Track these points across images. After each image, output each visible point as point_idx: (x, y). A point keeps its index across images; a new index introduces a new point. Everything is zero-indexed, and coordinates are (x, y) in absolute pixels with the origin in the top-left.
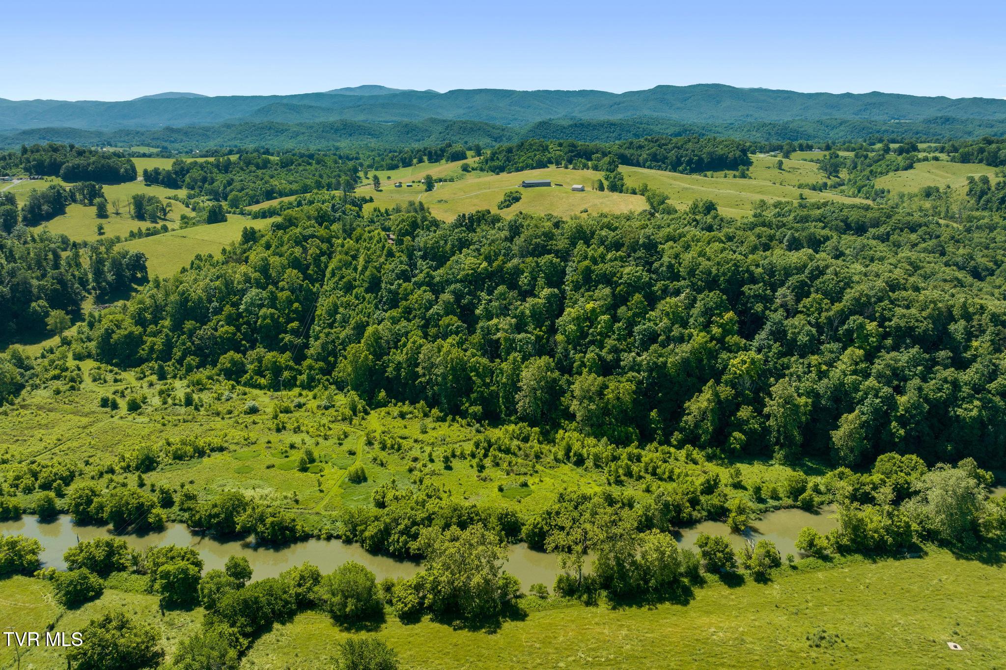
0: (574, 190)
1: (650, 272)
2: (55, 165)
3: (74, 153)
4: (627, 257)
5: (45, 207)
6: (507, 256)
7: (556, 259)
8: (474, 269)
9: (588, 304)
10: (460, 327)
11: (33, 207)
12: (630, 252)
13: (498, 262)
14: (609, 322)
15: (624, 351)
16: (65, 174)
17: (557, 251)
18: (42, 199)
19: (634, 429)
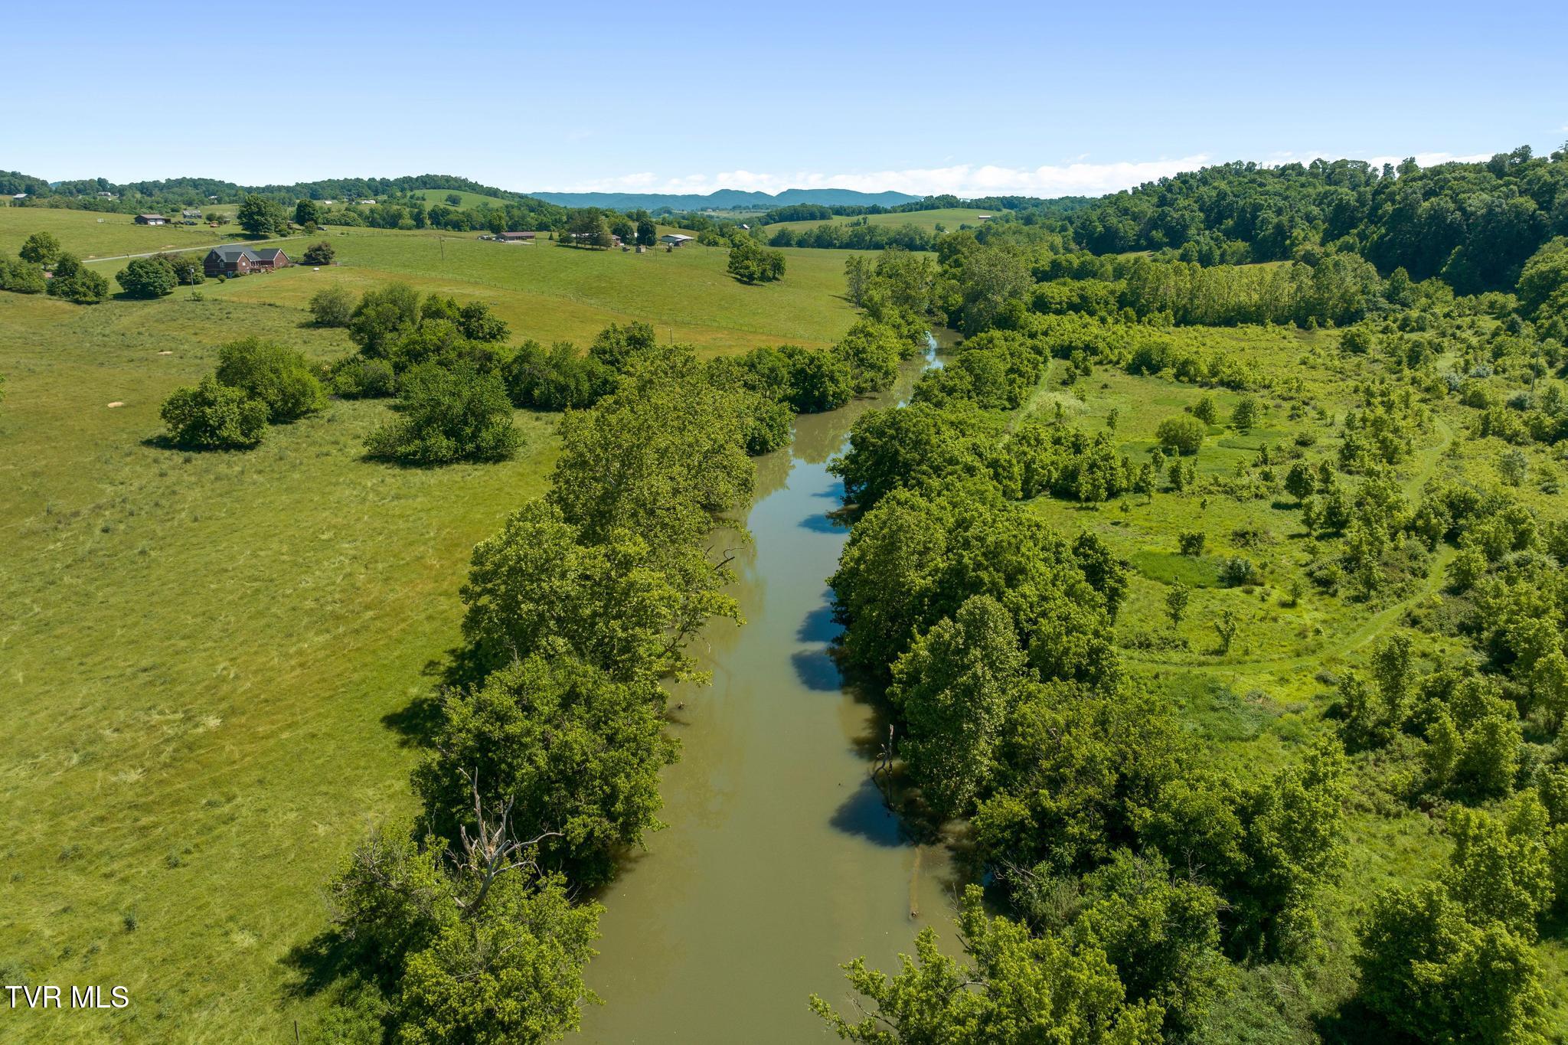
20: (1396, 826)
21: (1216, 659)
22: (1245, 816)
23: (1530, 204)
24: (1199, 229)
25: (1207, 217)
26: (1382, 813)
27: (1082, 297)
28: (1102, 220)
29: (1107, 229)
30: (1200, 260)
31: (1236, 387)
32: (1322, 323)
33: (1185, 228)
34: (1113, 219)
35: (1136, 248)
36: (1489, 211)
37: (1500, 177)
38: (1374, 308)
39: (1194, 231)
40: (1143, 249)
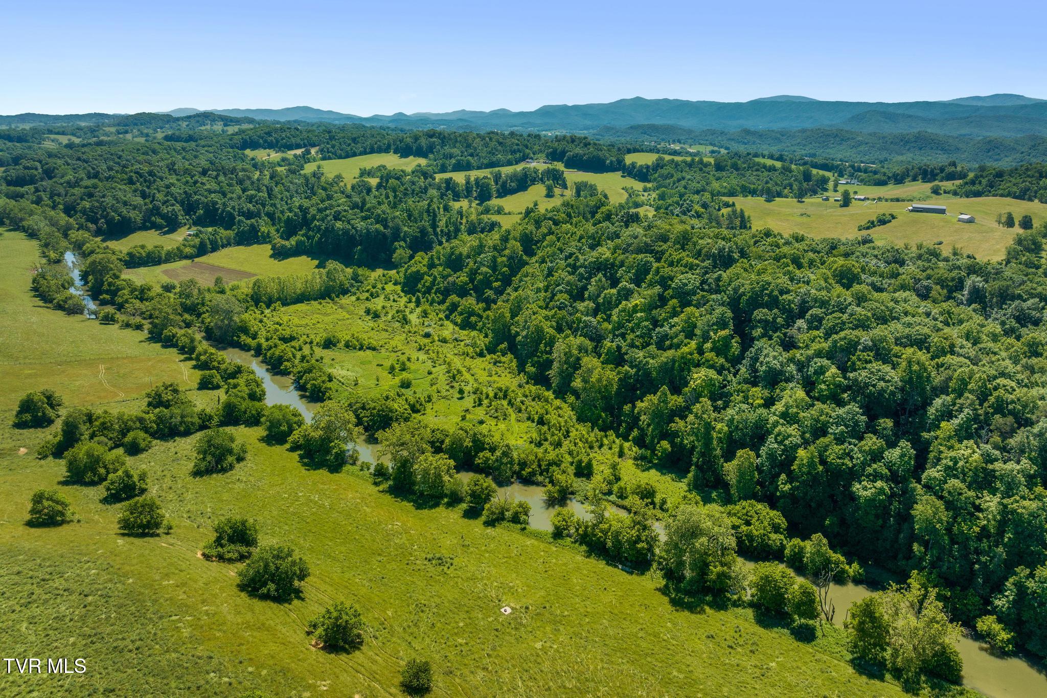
0: (960, 220)
1: (703, 282)
2: (564, 153)
3: (582, 145)
4: (698, 265)
5: (513, 184)
6: (625, 251)
7: (650, 258)
8: (597, 258)
9: (636, 300)
10: (562, 303)
11: (504, 183)
12: (703, 261)
13: (616, 255)
14: (641, 320)
15: (637, 347)
16: (567, 161)
17: (658, 252)
18: (513, 177)
19: (606, 416)
23: (380, 227)
28: (115, 211)
29: (123, 218)
30: (211, 244)
31: (374, 349)
32: (338, 296)
33: (177, 216)
34: (124, 211)
35: (144, 228)
36: (368, 230)
37: (362, 212)
38: (352, 286)
39: (180, 217)
40: (150, 229)
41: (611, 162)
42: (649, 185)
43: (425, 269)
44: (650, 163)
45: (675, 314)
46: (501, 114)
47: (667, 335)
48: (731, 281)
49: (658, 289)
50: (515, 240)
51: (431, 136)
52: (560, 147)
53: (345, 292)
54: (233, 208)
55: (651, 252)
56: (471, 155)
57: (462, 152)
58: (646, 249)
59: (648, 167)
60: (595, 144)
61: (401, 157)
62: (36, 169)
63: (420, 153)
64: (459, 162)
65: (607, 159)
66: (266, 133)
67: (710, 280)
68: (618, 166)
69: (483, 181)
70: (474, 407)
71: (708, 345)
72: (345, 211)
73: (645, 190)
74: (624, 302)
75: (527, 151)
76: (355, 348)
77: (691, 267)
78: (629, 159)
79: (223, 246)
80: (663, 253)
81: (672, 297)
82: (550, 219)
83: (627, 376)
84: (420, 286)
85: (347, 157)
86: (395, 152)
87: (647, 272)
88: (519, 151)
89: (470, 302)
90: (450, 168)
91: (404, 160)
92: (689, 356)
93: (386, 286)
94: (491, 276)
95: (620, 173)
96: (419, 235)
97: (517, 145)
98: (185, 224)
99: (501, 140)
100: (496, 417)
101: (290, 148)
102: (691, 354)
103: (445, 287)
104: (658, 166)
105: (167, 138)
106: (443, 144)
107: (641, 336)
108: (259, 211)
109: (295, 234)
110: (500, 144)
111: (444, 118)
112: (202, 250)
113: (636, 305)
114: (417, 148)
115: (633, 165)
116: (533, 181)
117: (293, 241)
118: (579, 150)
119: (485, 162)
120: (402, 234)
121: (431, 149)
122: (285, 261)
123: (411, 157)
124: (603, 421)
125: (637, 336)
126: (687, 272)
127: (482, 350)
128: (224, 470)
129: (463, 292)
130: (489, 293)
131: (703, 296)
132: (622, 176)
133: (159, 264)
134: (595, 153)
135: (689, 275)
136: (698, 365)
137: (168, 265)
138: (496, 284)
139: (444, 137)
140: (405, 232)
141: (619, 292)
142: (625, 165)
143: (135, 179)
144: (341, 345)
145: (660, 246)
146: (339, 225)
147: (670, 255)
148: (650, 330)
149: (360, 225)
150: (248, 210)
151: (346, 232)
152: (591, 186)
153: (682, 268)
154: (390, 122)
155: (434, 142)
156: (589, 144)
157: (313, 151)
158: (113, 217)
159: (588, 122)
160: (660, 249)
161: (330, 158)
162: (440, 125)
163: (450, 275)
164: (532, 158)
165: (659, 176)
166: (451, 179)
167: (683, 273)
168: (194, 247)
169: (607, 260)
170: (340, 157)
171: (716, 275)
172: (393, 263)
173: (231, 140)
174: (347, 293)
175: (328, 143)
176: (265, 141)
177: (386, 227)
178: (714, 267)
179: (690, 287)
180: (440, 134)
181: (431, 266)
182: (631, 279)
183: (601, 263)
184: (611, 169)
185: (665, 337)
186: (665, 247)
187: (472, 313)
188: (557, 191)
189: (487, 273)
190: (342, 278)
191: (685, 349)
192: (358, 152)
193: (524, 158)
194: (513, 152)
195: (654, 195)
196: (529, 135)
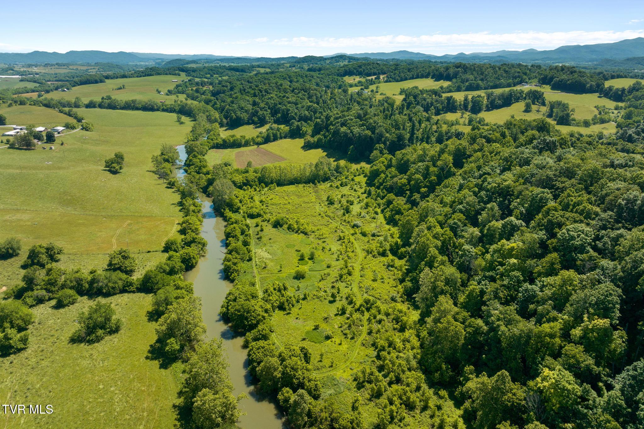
1: (598, 238)
2: (552, 78)
3: (568, 73)
4: (597, 214)
5: (499, 102)
6: (527, 181)
7: (548, 194)
8: (499, 184)
9: (515, 244)
10: (455, 223)
11: (493, 100)
12: (605, 211)
13: (517, 184)
14: (514, 268)
15: (499, 299)
16: (554, 84)
17: (558, 188)
18: (502, 96)
19: (447, 369)
20: (369, 406)
21: (331, 369)
22: (351, 423)
23: (368, 133)
24: (269, 117)
25: (271, 111)
26: (366, 404)
27: (247, 180)
28: (235, 113)
29: (237, 117)
30: (273, 136)
31: (306, 234)
32: (319, 182)
33: (265, 118)
34: (239, 113)
35: (248, 123)
36: (360, 135)
37: (361, 121)
38: (333, 175)
39: (267, 118)
40: (251, 124)
41: (591, 86)
42: (620, 104)
43: (384, 168)
44: (626, 88)
45: (551, 272)
46: (531, 52)
47: (535, 296)
48: (632, 247)
49: (542, 234)
50: (449, 154)
51: (457, 67)
52: (549, 74)
53: (326, 179)
54: (296, 114)
55: (551, 187)
56: (482, 80)
57: (476, 78)
58: (547, 183)
59: (623, 90)
60: (580, 72)
61: (435, 81)
62: (227, 87)
63: (448, 78)
64: (471, 85)
65: (588, 83)
66: (359, 66)
67: (606, 239)
68: (599, 90)
69: (477, 98)
70: (336, 315)
71: (577, 332)
72: (352, 120)
73: (616, 108)
74: (504, 241)
75: (525, 77)
76: (293, 231)
77: (588, 216)
78: (607, 84)
79: (281, 138)
80: (563, 190)
81: (555, 250)
82: (485, 137)
83: (477, 331)
84: (376, 181)
85: (401, 80)
86: (432, 78)
87: (538, 209)
88: (519, 77)
89: (400, 202)
90: (464, 89)
91: (436, 83)
92: (548, 339)
93: (355, 178)
94: (421, 182)
95: (597, 94)
96: (396, 140)
97: (519, 72)
98: (270, 122)
99: (507, 69)
100: (345, 334)
101: (369, 75)
102: (552, 336)
103: (390, 185)
104: (634, 89)
105: (309, 70)
106: (465, 72)
107: (507, 287)
108: (311, 116)
109: (319, 133)
110: (506, 72)
111: (488, 55)
112: (267, 140)
113: (512, 249)
114: (446, 75)
115: (610, 88)
116: (517, 100)
117: (316, 139)
118: (564, 77)
119: (491, 84)
120: (383, 139)
121: (455, 75)
122: (308, 151)
123: (442, 81)
124: (442, 374)
125: (504, 285)
126: (581, 222)
127: (385, 250)
128: (90, 342)
129: (400, 192)
130: (417, 196)
131: (591, 258)
132: (599, 97)
133: (240, 147)
134: (577, 79)
135: (582, 226)
136: (556, 355)
137: (245, 148)
138: (423, 190)
139: (467, 68)
140: (386, 137)
141: (504, 226)
142: (602, 88)
143: (257, 94)
144: (285, 226)
145: (562, 182)
146: (343, 129)
147: (569, 195)
148: (519, 282)
149: (356, 130)
150: (305, 115)
151: (346, 134)
152: (564, 105)
153: (576, 215)
154: (453, 58)
155: (459, 71)
156: (575, 72)
157: (382, 77)
158: (233, 116)
159: (594, 57)
160: (561, 186)
161: (390, 82)
162: (484, 60)
163: (396, 176)
164: (527, 82)
165: (633, 97)
166: (451, 97)
167: (575, 222)
168: (263, 138)
169: (508, 187)
170: (397, 81)
171: (613, 234)
172: (370, 159)
173: (338, 70)
174: (327, 180)
175: (392, 72)
176: (357, 71)
177: (373, 133)
178: (617, 222)
179: (577, 242)
180: (465, 65)
181: (389, 166)
182: (521, 213)
183: (502, 189)
184: (591, 91)
185: (531, 298)
186: (568, 183)
187: (399, 212)
188: (534, 107)
189: (418, 179)
190: (326, 169)
191: (546, 327)
192: (408, 77)
193: (520, 83)
194: (515, 78)
195: (623, 112)
196: (532, 66)
